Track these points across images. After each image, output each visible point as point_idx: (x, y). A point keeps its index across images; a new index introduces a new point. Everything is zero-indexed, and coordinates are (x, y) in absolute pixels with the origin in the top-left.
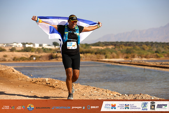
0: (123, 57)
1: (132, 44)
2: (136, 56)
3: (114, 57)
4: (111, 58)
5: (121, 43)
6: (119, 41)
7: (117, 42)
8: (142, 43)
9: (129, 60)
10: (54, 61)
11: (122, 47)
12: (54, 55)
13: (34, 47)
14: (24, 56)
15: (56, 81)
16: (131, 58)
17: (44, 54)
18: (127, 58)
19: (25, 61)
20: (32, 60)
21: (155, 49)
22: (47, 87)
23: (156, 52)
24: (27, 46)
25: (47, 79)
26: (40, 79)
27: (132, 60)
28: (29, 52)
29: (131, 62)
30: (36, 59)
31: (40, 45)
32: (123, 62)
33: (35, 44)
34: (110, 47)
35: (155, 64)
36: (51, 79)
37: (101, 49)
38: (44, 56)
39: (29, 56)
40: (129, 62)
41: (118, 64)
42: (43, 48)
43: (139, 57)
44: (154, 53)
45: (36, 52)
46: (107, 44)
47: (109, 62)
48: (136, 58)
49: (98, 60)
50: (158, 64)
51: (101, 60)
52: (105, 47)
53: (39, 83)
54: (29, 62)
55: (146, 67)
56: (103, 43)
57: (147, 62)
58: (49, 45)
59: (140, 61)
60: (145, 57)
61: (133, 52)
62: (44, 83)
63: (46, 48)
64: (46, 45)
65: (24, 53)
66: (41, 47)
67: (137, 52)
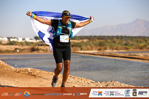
0: (97, 49)
1: (104, 37)
2: (108, 48)
3: (88, 50)
4: (86, 50)
5: (95, 37)
6: (93, 35)
7: (91, 36)
8: (113, 37)
9: (101, 52)
10: (35, 53)
11: (95, 40)
12: (36, 48)
13: (17, 41)
14: (9, 49)
15: (37, 71)
16: (104, 50)
17: (26, 47)
18: (100, 50)
19: (10, 53)
20: (16, 53)
21: (125, 42)
22: (29, 76)
23: (125, 45)
24: (12, 40)
25: (29, 69)
26: (23, 69)
27: (104, 52)
28: (14, 45)
29: (104, 53)
30: (19, 52)
31: (23, 39)
32: (97, 53)
33: (18, 38)
34: (85, 40)
35: (124, 55)
36: (33, 69)
37: (77, 42)
38: (26, 49)
39: (14, 49)
40: (101, 54)
41: (92, 56)
42: (26, 42)
43: (110, 49)
44: (123, 46)
45: (19, 45)
46: (82, 37)
47: (84, 53)
48: (108, 50)
49: (75, 52)
50: (127, 55)
51: (77, 52)
52: (80, 41)
53: (22, 72)
54: (13, 54)
55: (116, 58)
56: (79, 37)
57: (117, 54)
58: (31, 39)
59: (111, 52)
60: (116, 49)
61: (105, 45)
62: (27, 73)
63: (28, 42)
64: (28, 39)
65: (9, 46)
66: (24, 41)
67: (108, 44)
